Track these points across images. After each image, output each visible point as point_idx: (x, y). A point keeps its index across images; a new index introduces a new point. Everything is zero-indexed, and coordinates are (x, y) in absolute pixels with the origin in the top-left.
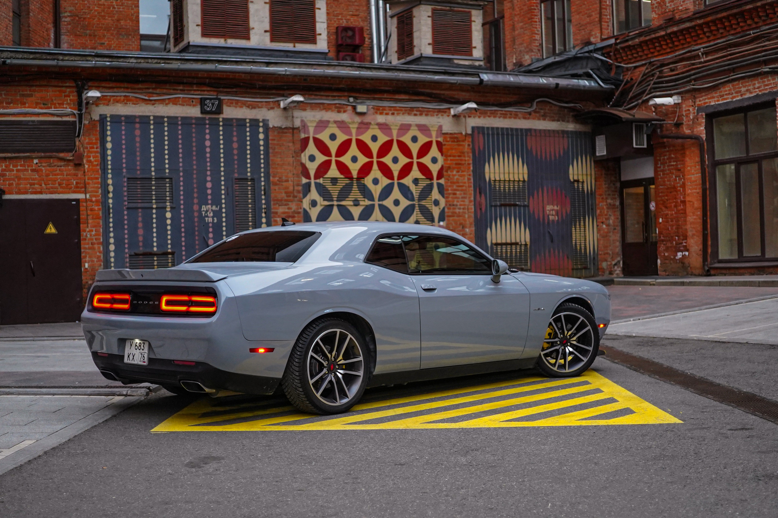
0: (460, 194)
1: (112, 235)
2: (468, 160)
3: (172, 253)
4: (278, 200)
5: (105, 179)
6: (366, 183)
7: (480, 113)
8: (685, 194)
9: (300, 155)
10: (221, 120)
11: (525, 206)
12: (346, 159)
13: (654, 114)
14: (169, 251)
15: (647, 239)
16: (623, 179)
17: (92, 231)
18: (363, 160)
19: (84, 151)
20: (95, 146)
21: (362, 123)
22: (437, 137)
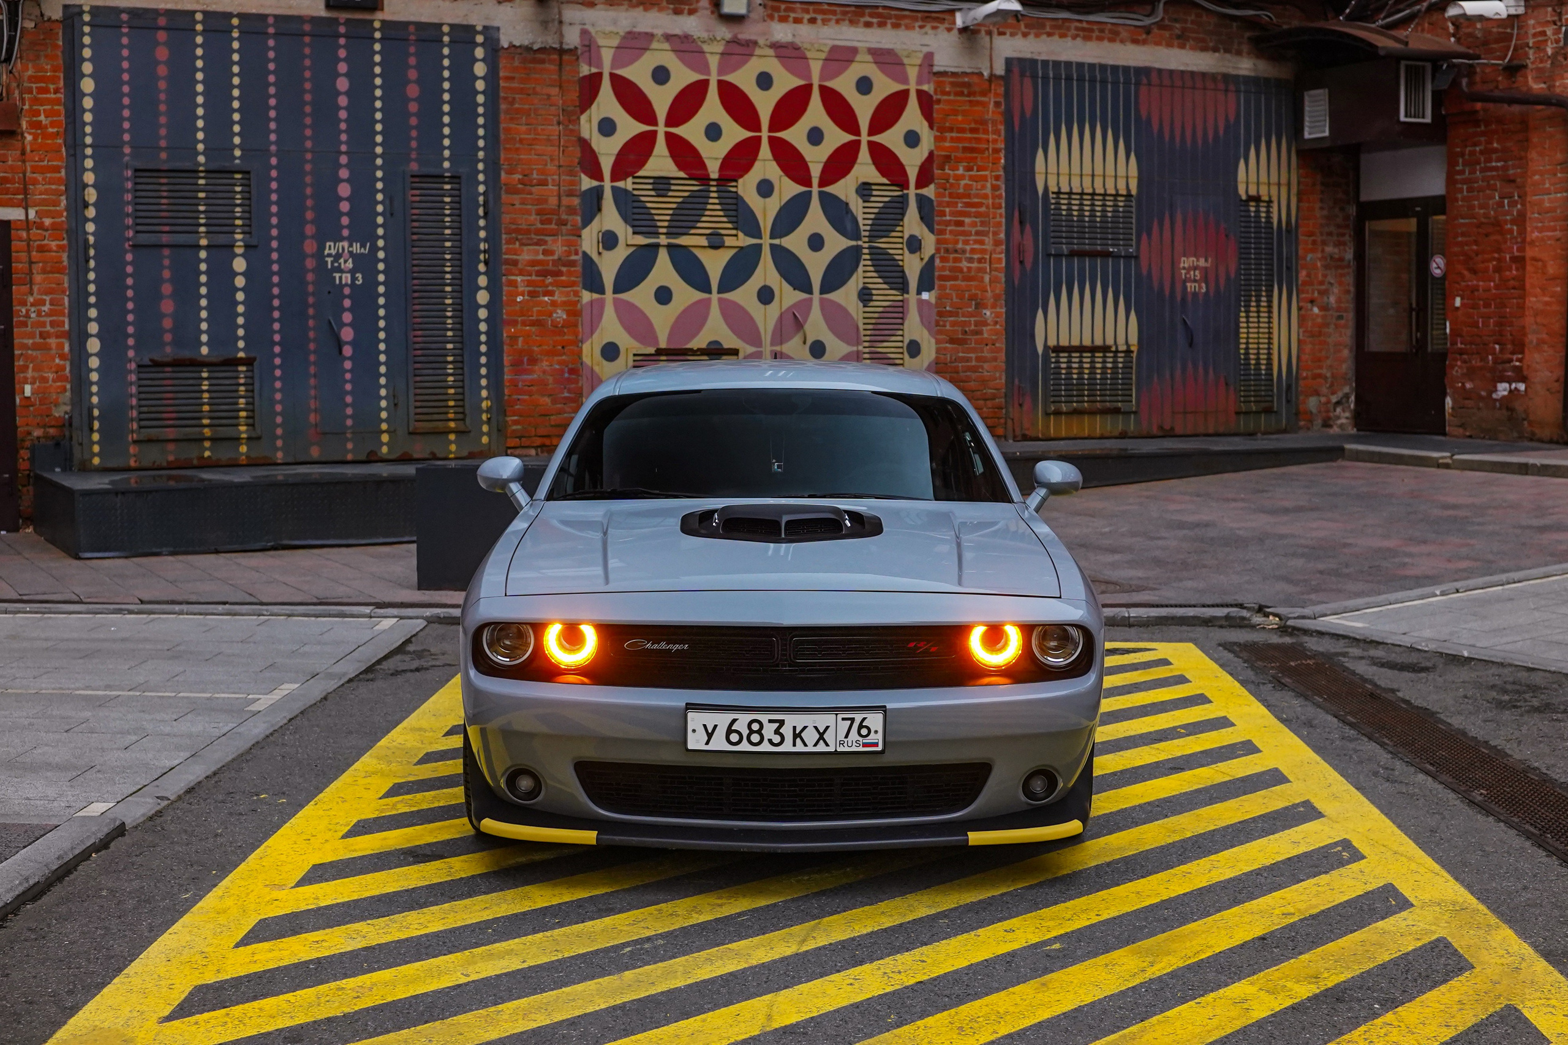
0: (974, 224)
1: (93, 313)
2: (995, 141)
3: (249, 362)
4: (518, 231)
5: (76, 170)
6: (740, 192)
7: (1026, 26)
8: (1524, 241)
9: (579, 119)
10: (377, 25)
11: (1128, 257)
12: (692, 131)
13: (1453, 39)
14: (241, 355)
15: (1422, 343)
16: (1364, 197)
17: (43, 303)
18: (734, 133)
19: (23, 100)
20: (52, 87)
21: (734, 41)
22: (919, 82)
